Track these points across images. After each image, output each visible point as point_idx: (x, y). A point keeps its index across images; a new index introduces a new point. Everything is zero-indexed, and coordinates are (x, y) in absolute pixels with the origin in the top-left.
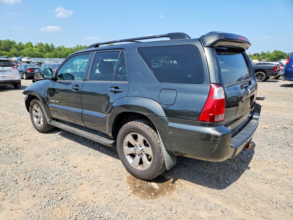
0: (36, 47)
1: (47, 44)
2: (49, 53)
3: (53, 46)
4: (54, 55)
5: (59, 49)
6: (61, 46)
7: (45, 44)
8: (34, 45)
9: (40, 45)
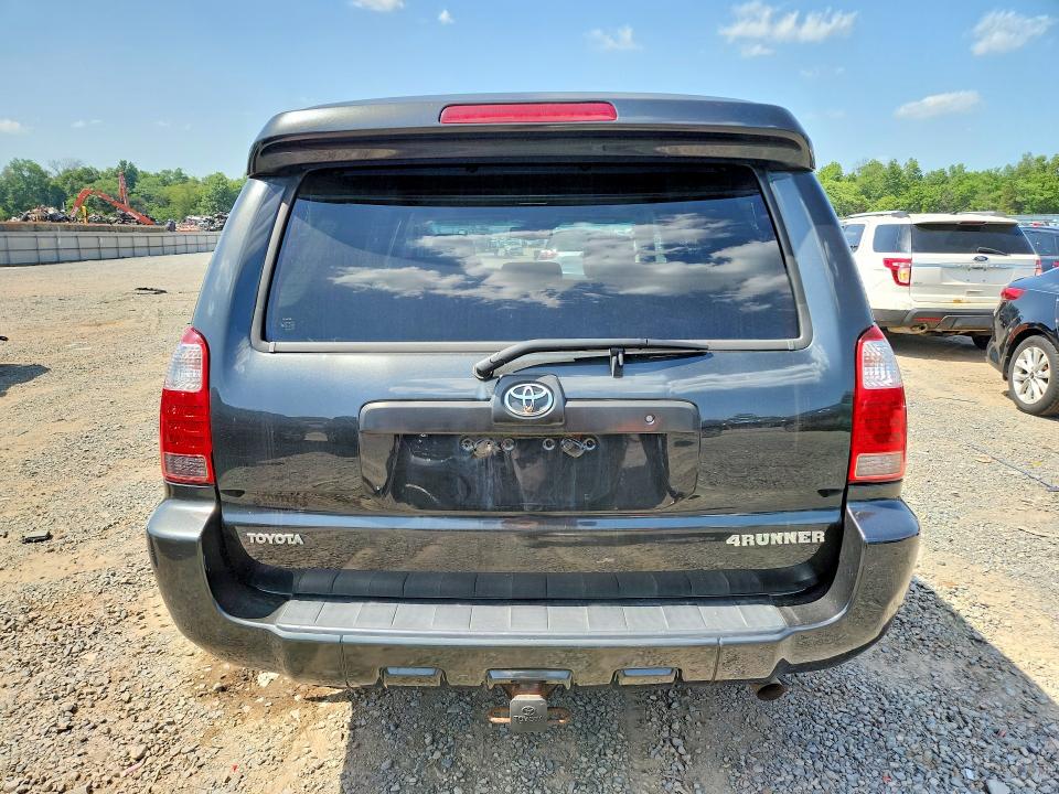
0: (853, 179)
1: (893, 166)
2: (893, 197)
3: (916, 170)
4: (910, 205)
5: (940, 179)
6: (953, 167)
7: (887, 166)
8: (846, 171)
9: (870, 170)
